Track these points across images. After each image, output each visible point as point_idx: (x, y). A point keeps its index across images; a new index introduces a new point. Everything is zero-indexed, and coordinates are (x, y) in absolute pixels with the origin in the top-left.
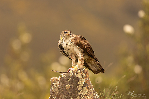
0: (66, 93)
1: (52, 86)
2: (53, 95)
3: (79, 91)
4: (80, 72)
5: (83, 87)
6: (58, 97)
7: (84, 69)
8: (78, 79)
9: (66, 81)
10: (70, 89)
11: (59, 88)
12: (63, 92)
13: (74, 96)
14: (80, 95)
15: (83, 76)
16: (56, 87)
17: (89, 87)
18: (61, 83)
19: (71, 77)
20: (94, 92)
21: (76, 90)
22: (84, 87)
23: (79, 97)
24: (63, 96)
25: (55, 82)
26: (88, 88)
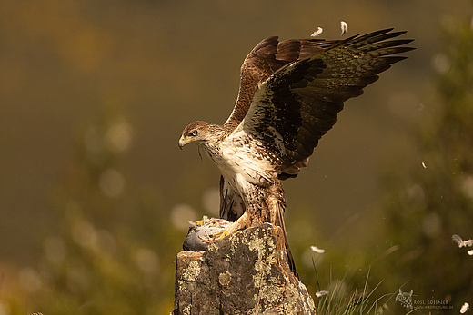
0: (220, 296)
1: (178, 277)
2: (184, 303)
3: (257, 291)
4: (261, 236)
5: (268, 277)
6: (199, 308)
7: (271, 226)
8: (254, 255)
9: (219, 262)
10: (231, 284)
11: (199, 283)
12: (211, 293)
13: (243, 304)
14: (262, 302)
15: (267, 247)
16: (190, 279)
17: (287, 279)
18: (206, 268)
19: (233, 250)
20: (300, 291)
21: (249, 288)
22: (273, 279)
23: (258, 308)
24: (211, 304)
25: (188, 266)
26: (283, 281)
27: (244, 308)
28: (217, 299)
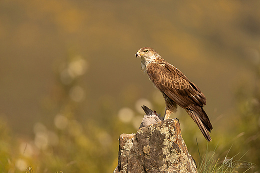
0: (144, 159)
1: (120, 148)
2: (123, 162)
3: (164, 156)
4: (167, 126)
5: (171, 149)
6: (132, 166)
7: (173, 120)
8: (163, 137)
9: (144, 140)
10: (150, 152)
11: (132, 152)
12: (139, 157)
13: (157, 163)
14: (167, 163)
15: (171, 132)
16: (127, 149)
17: (182, 150)
18: (136, 143)
19: (151, 133)
20: (188, 157)
21: (160, 155)
22: (173, 150)
23: (165, 166)
24: (139, 164)
25: (126, 142)
26: (179, 151)
27: (157, 166)
28: (142, 161)
